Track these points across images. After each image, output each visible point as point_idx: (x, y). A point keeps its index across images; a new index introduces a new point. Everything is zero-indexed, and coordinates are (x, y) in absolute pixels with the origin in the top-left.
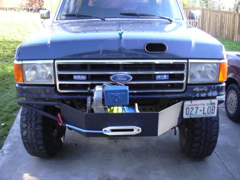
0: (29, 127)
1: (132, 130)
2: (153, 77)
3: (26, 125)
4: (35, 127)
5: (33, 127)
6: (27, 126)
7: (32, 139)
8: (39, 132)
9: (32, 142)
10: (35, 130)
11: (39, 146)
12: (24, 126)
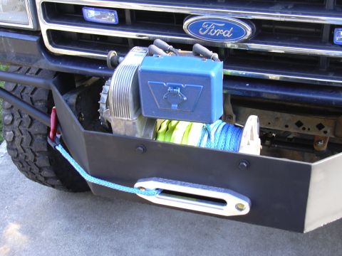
0: (16, 123)
1: (222, 202)
2: (326, 34)
3: (11, 118)
4: (30, 126)
5: (26, 124)
6: (13, 120)
7: (25, 151)
8: (39, 137)
9: (26, 156)
10: (30, 133)
11: (40, 169)
12: (6, 118)
